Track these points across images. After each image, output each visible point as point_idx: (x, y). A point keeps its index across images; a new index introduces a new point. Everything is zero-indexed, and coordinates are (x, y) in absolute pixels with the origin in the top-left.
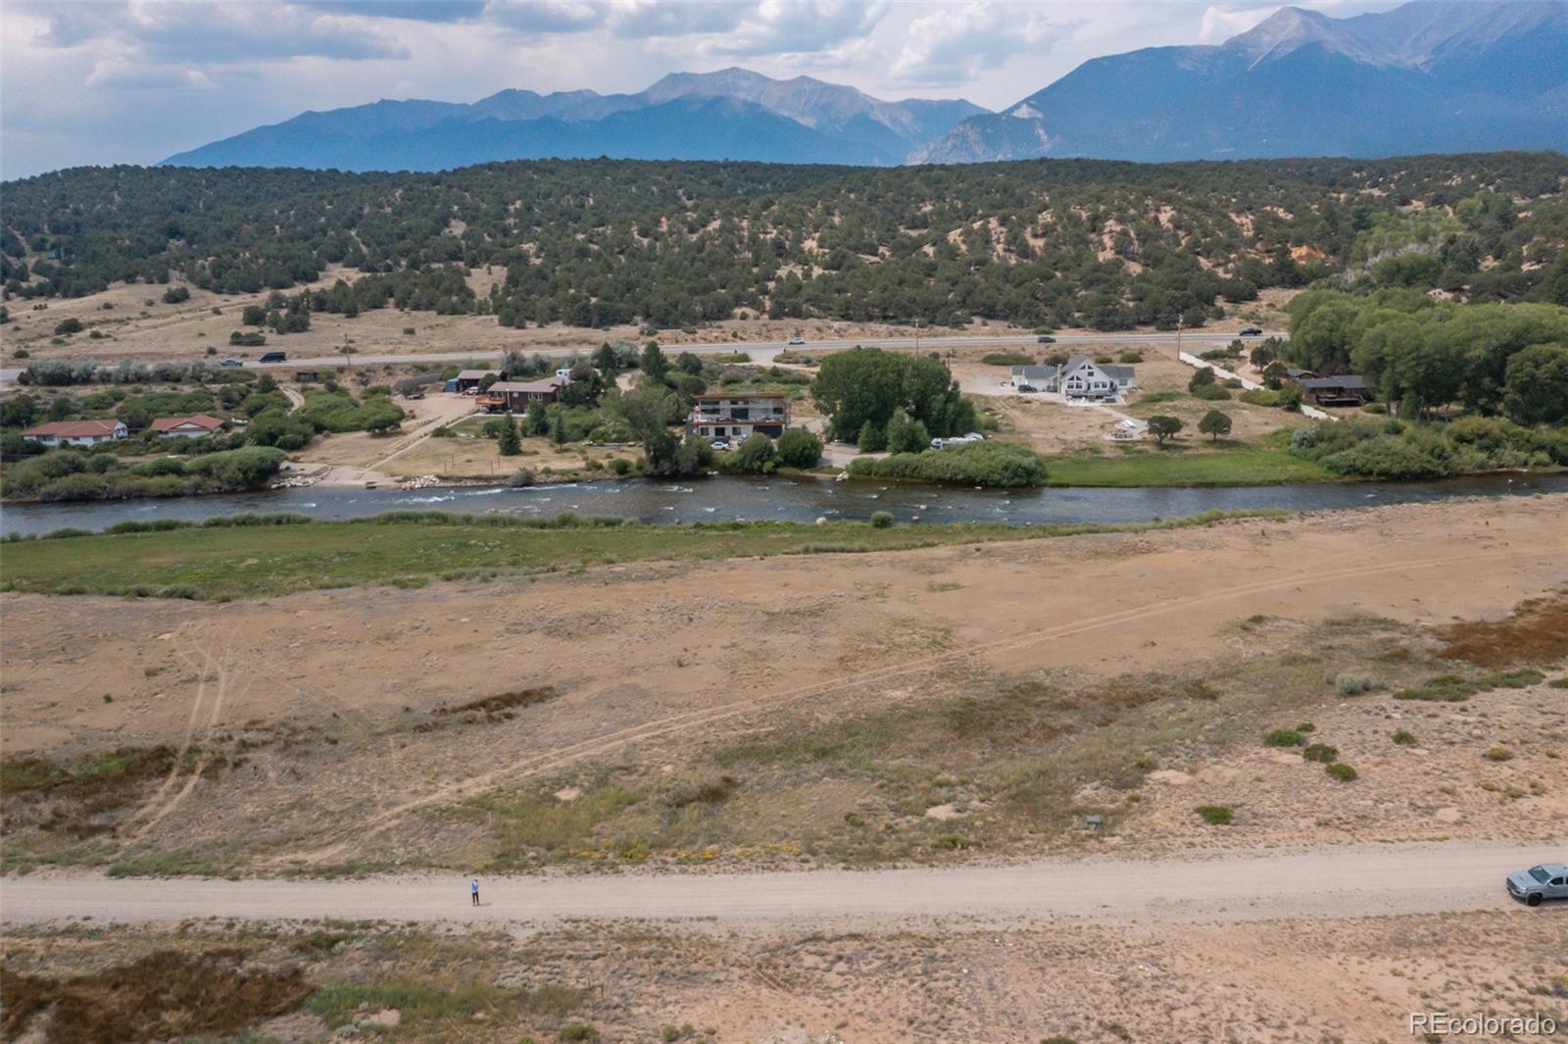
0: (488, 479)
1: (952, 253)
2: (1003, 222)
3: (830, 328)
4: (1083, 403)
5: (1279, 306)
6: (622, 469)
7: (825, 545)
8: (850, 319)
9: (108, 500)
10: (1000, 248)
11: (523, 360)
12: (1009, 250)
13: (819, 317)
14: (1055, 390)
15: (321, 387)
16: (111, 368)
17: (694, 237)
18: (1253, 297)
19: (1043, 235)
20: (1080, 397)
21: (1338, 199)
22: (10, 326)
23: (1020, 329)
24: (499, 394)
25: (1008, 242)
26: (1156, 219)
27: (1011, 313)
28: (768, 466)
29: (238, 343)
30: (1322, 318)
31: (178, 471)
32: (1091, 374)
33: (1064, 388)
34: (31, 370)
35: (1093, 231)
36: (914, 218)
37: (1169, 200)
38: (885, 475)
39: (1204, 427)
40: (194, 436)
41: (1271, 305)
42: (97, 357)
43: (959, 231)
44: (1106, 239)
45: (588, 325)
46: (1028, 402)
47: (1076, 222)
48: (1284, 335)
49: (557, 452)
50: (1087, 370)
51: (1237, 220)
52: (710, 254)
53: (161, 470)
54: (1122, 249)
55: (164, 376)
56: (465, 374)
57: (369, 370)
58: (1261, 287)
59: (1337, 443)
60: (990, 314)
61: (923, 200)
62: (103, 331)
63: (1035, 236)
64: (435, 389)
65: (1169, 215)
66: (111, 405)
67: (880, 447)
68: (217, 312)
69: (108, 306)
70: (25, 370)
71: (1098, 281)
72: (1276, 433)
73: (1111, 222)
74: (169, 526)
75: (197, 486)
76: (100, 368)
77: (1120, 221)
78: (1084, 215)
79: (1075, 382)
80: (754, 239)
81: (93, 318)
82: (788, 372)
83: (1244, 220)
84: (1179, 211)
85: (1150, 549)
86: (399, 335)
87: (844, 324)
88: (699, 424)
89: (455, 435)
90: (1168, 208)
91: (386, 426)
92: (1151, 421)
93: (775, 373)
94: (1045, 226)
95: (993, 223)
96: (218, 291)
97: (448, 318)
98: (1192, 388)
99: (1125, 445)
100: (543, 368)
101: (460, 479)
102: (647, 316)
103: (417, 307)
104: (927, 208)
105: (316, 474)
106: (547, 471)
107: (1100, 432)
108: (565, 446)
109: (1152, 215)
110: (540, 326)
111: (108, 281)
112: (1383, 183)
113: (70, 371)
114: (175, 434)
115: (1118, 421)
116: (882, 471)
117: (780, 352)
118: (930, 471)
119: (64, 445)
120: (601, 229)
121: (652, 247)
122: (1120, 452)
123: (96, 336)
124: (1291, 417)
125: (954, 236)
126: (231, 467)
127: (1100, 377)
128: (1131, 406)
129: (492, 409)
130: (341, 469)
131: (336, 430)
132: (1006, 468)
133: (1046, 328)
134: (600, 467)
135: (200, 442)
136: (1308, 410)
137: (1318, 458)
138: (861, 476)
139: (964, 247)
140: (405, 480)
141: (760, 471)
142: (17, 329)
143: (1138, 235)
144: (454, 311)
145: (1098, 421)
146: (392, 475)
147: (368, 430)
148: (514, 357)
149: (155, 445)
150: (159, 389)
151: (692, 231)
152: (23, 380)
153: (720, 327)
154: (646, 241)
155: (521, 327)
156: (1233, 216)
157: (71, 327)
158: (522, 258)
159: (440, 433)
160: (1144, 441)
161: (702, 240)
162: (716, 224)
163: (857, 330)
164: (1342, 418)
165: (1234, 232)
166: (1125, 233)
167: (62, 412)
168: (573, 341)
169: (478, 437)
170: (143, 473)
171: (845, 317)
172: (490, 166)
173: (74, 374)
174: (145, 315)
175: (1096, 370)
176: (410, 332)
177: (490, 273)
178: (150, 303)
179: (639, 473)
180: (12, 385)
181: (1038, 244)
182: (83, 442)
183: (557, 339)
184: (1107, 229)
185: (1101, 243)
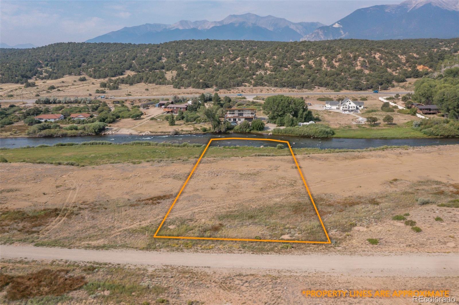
0: (165, 133)
1: (311, 67)
2: (326, 58)
3: (271, 89)
4: (347, 112)
5: (412, 84)
6: (205, 130)
7: (262, 154)
8: (277, 87)
9: (56, 137)
10: (325, 65)
11: (178, 98)
12: (328, 66)
13: (268, 86)
14: (339, 109)
15: (119, 105)
16: (61, 99)
17: (232, 62)
18: (404, 81)
19: (338, 62)
21: (434, 51)
22: (36, 87)
23: (330, 90)
24: (170, 108)
25: (327, 64)
26: (374, 57)
27: (327, 85)
28: (248, 130)
29: (98, 93)
30: (425, 87)
31: (76, 129)
33: (341, 108)
34: (39, 100)
35: (354, 60)
36: (299, 57)
37: (379, 51)
39: (384, 120)
40: (82, 119)
41: (410, 83)
42: (58, 96)
43: (312, 60)
44: (358, 63)
45: (199, 88)
46: (330, 112)
47: (349, 58)
48: (413, 92)
49: (186, 125)
50: (349, 102)
51: (400, 57)
52: (237, 67)
53: (71, 129)
54: (363, 65)
55: (76, 102)
56: (161, 102)
57: (134, 101)
58: (407, 78)
59: (428, 125)
60: (321, 85)
61: (302, 51)
62: (61, 89)
63: (336, 62)
64: (152, 106)
65: (378, 55)
66: (60, 110)
67: (282, 124)
68: (93, 84)
69: (63, 82)
70: (37, 100)
71: (354, 76)
72: (408, 122)
73: (360, 58)
74: (72, 145)
75: (81, 133)
76: (58, 100)
77: (363, 57)
78: (352, 56)
79: (345, 106)
80: (250, 63)
81: (59, 85)
82: (257, 102)
83: (403, 57)
84: (382, 54)
85: (363, 157)
86: (144, 90)
87: (275, 88)
88: (228, 117)
89: (156, 120)
90: (378, 53)
91: (138, 117)
92: (367, 118)
93: (253, 103)
94: (339, 59)
95: (323, 58)
96: (95, 78)
97: (158, 86)
98: (382, 108)
99: (359, 126)
100: (184, 100)
101: (157, 133)
102: (217, 85)
103: (150, 83)
104: (303, 54)
105: (115, 130)
106: (182, 131)
107: (351, 121)
108: (188, 123)
109: (373, 55)
110: (185, 88)
111: (64, 75)
112: (449, 46)
113: (49, 100)
114: (77, 118)
115: (358, 118)
116: (283, 132)
117: (255, 96)
118: (297, 132)
119: (46, 121)
120: (205, 60)
121: (220, 65)
122: (357, 128)
123: (59, 90)
124: (413, 117)
125: (311, 62)
126: (91, 128)
127: (353, 105)
128: (362, 114)
129: (168, 112)
130: (123, 129)
131: (123, 117)
132: (321, 132)
133: (338, 90)
134: (198, 129)
135: (83, 121)
136: (419, 115)
137: (421, 130)
138: (276, 134)
139: (314, 65)
140: (141, 133)
141: (245, 131)
142: (38, 88)
143: (368, 61)
144: (160, 84)
145: (351, 118)
146: (137, 131)
147: (132, 118)
148: (175, 97)
149: (71, 121)
150: (74, 105)
151: (232, 60)
152: (37, 103)
153: (238, 89)
154: (218, 64)
155: (179, 88)
156: (399, 56)
157: (53, 88)
158: (182, 69)
159: (152, 119)
160: (365, 125)
161: (234, 63)
162: (239, 59)
163: (279, 90)
164: (430, 118)
165: (399, 61)
166: (364, 61)
167: (47, 111)
168: (194, 92)
169: (163, 120)
170: (66, 129)
171: (276, 86)
172: (174, 42)
173: (51, 101)
174: (73, 85)
175: (352, 103)
176: (147, 90)
177: (172, 73)
178: (75, 81)
179: (209, 132)
180: (34, 104)
181: (337, 64)
182: (51, 120)
183: (189, 92)
184: (359, 60)
185: (357, 64)
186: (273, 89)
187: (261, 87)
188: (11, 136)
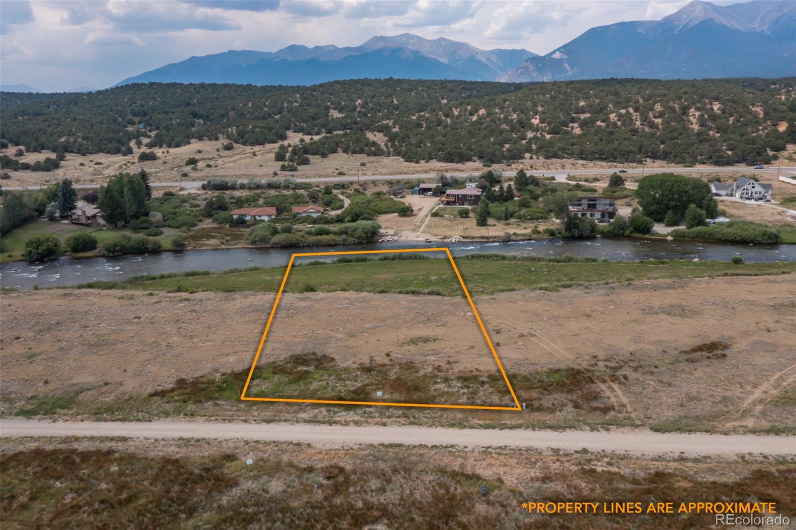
0: (487, 238)
1: (615, 124)
2: (636, 110)
3: (577, 163)
4: (752, 202)
6: (552, 233)
8: (586, 159)
10: (638, 123)
12: (643, 125)
13: (569, 158)
14: (732, 195)
16: (245, 181)
17: (475, 118)
19: (659, 117)
20: (751, 199)
25: (642, 120)
26: (712, 109)
29: (284, 170)
31: (327, 233)
32: (753, 187)
33: (738, 195)
34: (209, 183)
35: (684, 115)
36: (578, 108)
38: (693, 237)
40: (315, 215)
42: (237, 176)
43: (614, 114)
44: (691, 118)
45: (452, 161)
47: (673, 110)
49: (506, 225)
50: (752, 185)
51: (753, 109)
52: (488, 126)
53: (320, 233)
54: (702, 123)
56: (422, 186)
57: (364, 183)
58: (787, 142)
60: (654, 157)
61: (579, 99)
63: (655, 117)
64: (408, 193)
65: (718, 106)
66: (258, 200)
69: (200, 152)
70: (205, 183)
73: (692, 110)
75: (345, 240)
76: (240, 182)
77: (698, 109)
78: (677, 107)
79: (745, 191)
80: (506, 119)
82: (583, 186)
83: (757, 109)
84: (723, 104)
86: (359, 166)
87: (584, 162)
89: (442, 216)
90: (717, 103)
91: (407, 211)
94: (660, 112)
95: (631, 110)
96: (244, 144)
97: (375, 158)
101: (473, 238)
102: (480, 158)
103: (354, 152)
104: (582, 103)
106: (515, 234)
107: (781, 216)
108: (508, 222)
109: (708, 106)
110: (427, 162)
113: (227, 183)
116: (691, 235)
117: (566, 175)
120: (423, 113)
121: (453, 123)
125: (612, 117)
126: (359, 231)
127: (758, 188)
129: (448, 203)
130: (404, 232)
134: (540, 232)
138: (679, 238)
139: (619, 123)
140: (445, 238)
141: (624, 236)
143: (708, 117)
144: (375, 154)
145: (774, 211)
146: (436, 236)
147: (399, 213)
148: (442, 178)
149: (298, 220)
151: (471, 114)
152: (204, 187)
154: (448, 120)
156: (751, 107)
157: (193, 162)
158: (387, 127)
159: (433, 215)
161: (479, 119)
162: (482, 112)
163: (592, 164)
165: (756, 115)
166: (702, 116)
167: (239, 203)
168: (451, 169)
169: (455, 217)
172: (338, 82)
173: (229, 185)
174: (221, 156)
176: (363, 165)
179: (559, 236)
180: (199, 190)
181: (658, 121)
183: (441, 168)
184: (691, 114)
185: (689, 121)
186: (580, 162)
187: (559, 160)
188: (223, 246)
